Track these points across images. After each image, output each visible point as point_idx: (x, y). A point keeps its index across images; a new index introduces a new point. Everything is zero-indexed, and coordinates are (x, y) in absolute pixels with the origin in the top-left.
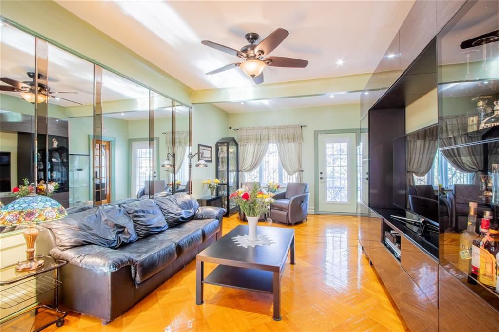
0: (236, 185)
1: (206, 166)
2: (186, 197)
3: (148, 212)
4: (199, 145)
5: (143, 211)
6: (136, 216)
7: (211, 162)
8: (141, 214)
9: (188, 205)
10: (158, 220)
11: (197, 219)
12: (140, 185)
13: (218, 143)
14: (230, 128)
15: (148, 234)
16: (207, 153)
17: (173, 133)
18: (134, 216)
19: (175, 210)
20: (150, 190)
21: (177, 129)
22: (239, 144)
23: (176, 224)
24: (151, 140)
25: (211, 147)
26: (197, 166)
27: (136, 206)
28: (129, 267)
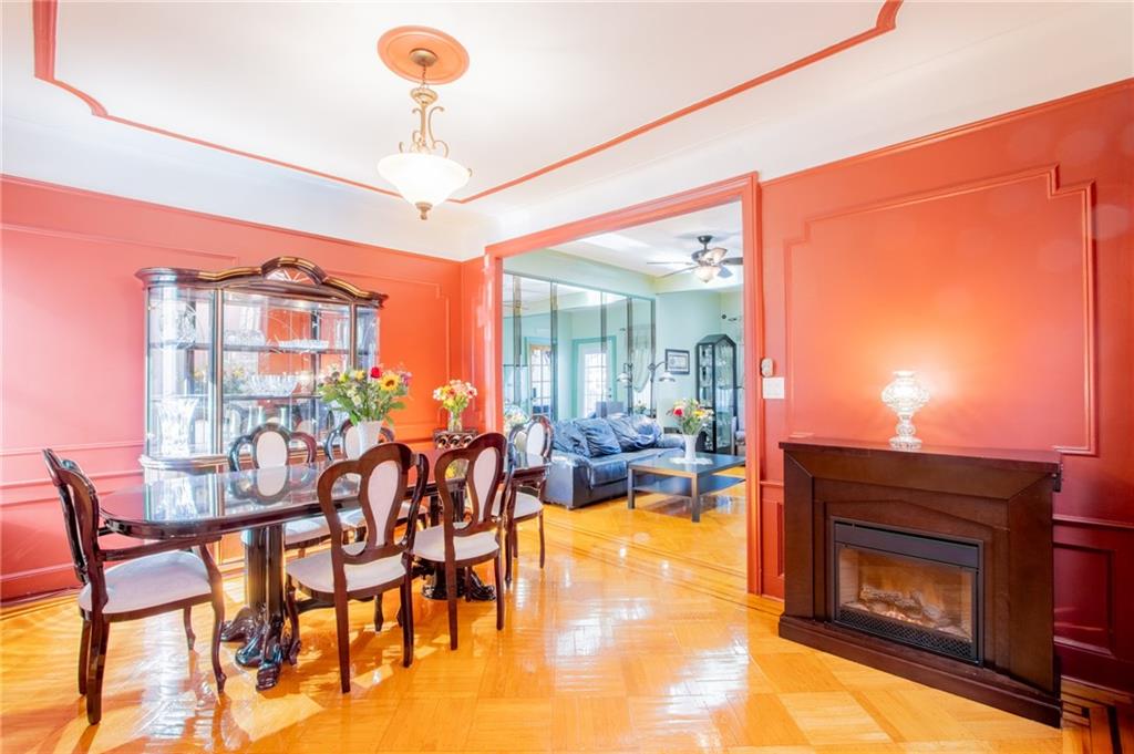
0: (732, 409)
1: (672, 380)
2: (647, 421)
3: (601, 432)
4: (667, 351)
5: (596, 430)
6: (589, 434)
7: (688, 373)
8: (593, 432)
9: (648, 430)
10: (610, 441)
11: (658, 447)
12: (589, 407)
13: (698, 345)
14: (724, 317)
15: (602, 453)
16: (680, 362)
17: (630, 329)
18: (588, 433)
19: (632, 434)
20: (604, 411)
21: (635, 323)
22: (738, 343)
23: (632, 448)
24: (603, 339)
25: (687, 352)
26: (661, 380)
27: (590, 424)
28: (585, 468)
